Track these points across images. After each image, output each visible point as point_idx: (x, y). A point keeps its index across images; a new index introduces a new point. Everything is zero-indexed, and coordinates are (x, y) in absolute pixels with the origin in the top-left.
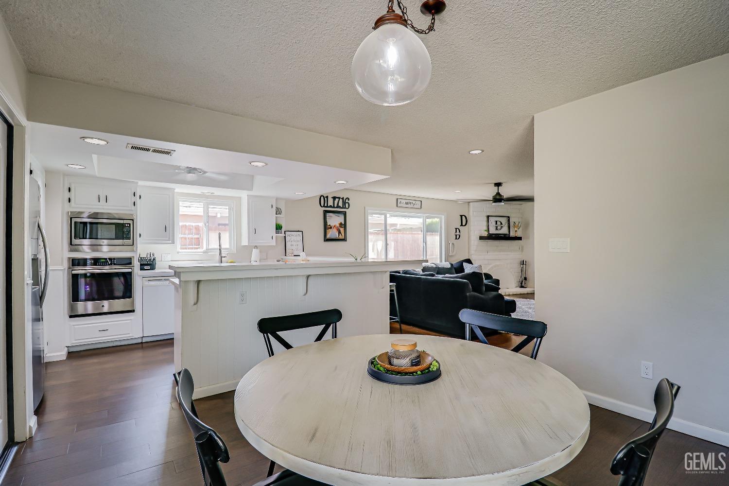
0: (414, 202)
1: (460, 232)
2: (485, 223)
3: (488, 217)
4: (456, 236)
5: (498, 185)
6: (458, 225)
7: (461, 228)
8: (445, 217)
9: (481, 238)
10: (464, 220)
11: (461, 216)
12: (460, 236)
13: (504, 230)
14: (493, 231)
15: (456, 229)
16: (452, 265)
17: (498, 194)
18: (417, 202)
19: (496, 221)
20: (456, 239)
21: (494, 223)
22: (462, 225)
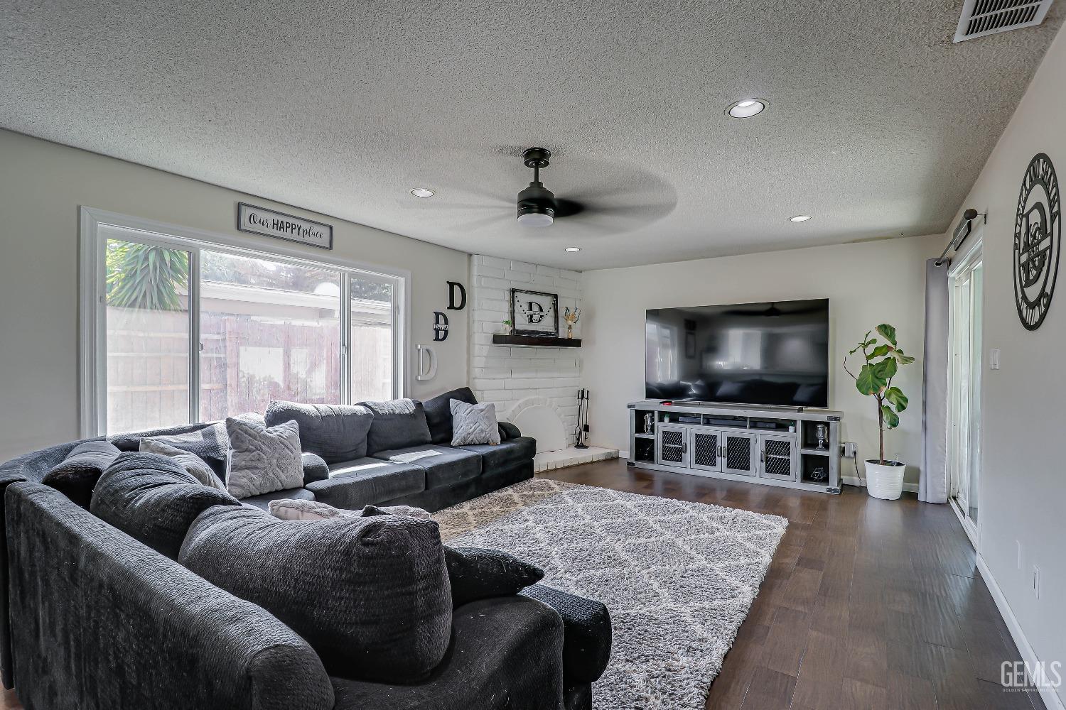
0: (305, 226)
1: (446, 323)
2: (506, 306)
3: (513, 291)
4: (437, 331)
5: (537, 157)
6: (443, 307)
7: (451, 314)
8: (406, 282)
9: (498, 339)
10: (457, 295)
11: (451, 285)
12: (446, 332)
13: (546, 325)
14: (522, 324)
15: (437, 314)
16: (419, 405)
17: (537, 184)
18: (316, 229)
19: (531, 304)
20: (437, 339)
21: (526, 307)
22: (451, 307)
